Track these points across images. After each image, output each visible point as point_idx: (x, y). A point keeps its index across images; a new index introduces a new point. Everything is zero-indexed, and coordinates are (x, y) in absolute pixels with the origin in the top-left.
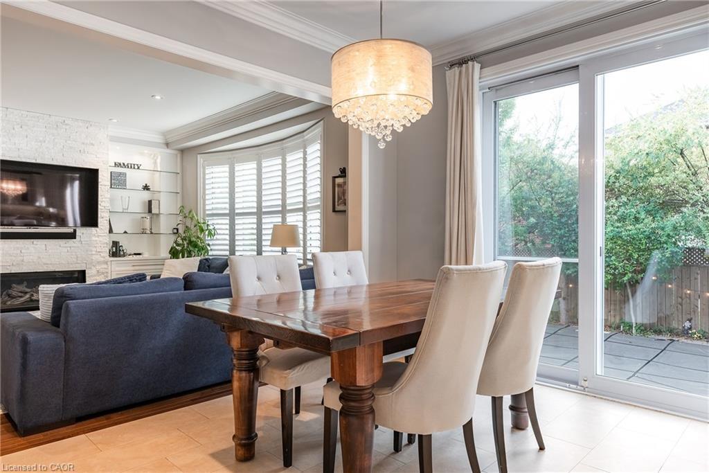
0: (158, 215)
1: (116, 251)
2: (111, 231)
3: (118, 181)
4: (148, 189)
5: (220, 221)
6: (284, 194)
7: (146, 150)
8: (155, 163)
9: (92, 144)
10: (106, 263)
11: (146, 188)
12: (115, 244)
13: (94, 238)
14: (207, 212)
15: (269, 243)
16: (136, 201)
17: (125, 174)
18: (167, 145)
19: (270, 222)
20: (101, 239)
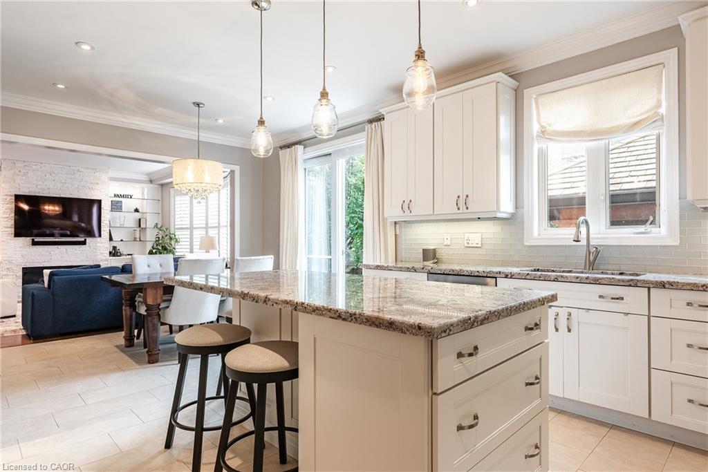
0: (145, 229)
1: (114, 253)
2: (111, 239)
3: (116, 207)
4: (138, 211)
5: (183, 233)
6: (207, 217)
7: (137, 185)
8: (143, 193)
9: (98, 184)
10: (107, 260)
11: (137, 210)
12: (114, 248)
13: (98, 245)
14: (177, 227)
15: (198, 247)
16: (129, 220)
17: (121, 202)
18: (151, 181)
19: (198, 234)
20: (103, 245)
